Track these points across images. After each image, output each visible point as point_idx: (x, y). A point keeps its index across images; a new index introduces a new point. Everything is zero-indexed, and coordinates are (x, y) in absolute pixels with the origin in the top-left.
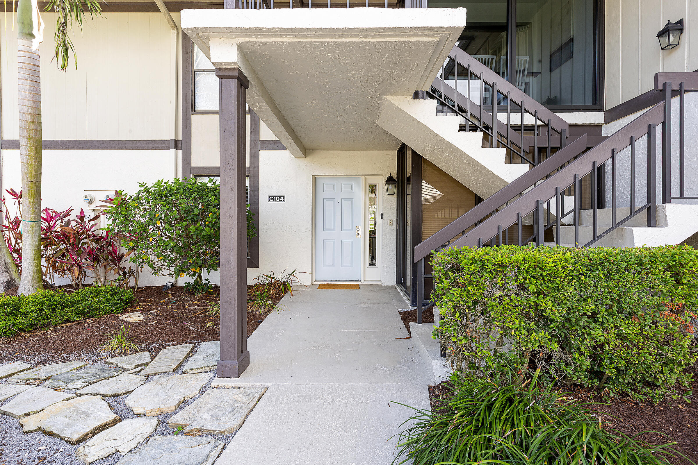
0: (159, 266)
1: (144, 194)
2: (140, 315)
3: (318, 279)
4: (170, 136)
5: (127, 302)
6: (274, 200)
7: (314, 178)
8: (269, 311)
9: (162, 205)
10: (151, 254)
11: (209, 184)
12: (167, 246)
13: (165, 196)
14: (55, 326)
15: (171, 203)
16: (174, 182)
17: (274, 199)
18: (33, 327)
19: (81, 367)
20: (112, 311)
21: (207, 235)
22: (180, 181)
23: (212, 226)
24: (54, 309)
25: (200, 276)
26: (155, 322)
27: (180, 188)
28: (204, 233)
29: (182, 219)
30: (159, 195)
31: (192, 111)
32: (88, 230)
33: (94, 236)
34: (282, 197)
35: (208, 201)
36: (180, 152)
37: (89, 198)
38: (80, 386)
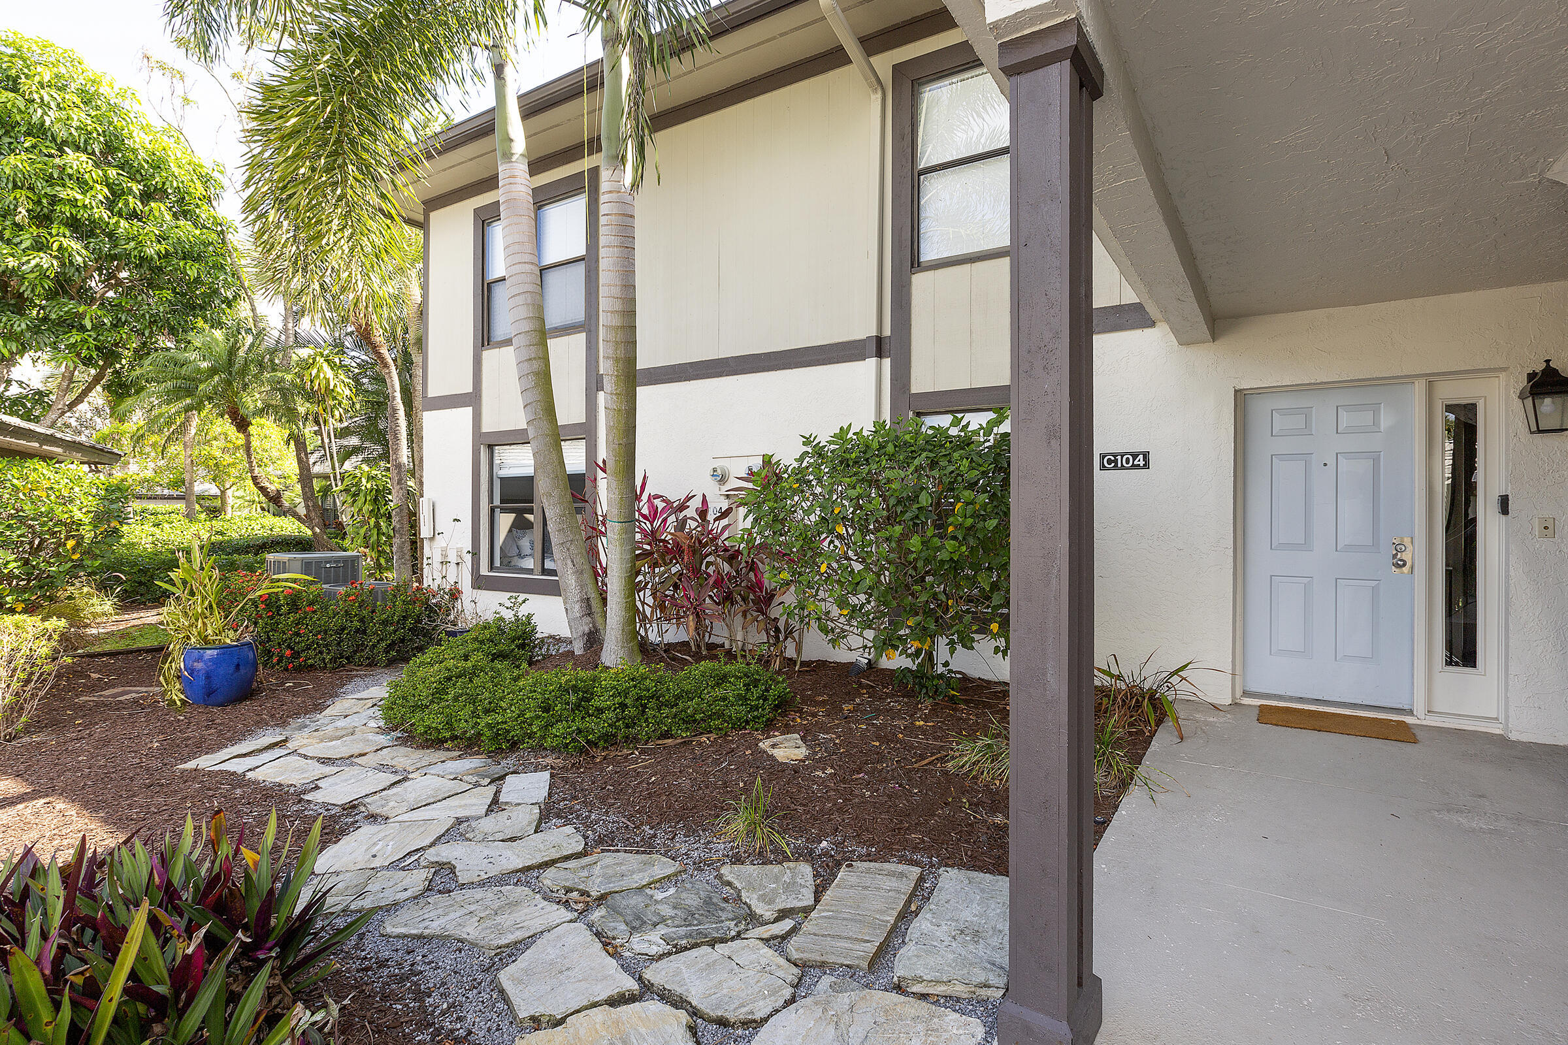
0: (841, 626)
1: (812, 461)
2: (800, 742)
3: (1253, 687)
4: (865, 329)
5: (775, 705)
6: (1116, 465)
7: (1242, 398)
8: (1124, 785)
9: (849, 485)
10: (824, 600)
11: (954, 431)
12: (858, 584)
13: (856, 463)
14: (646, 743)
15: (867, 481)
16: (874, 429)
17: (1116, 461)
18: (609, 740)
19: (668, 877)
20: (747, 722)
21: (951, 559)
22: (887, 427)
23: (964, 539)
24: (644, 706)
25: (930, 655)
26: (829, 771)
27: (887, 442)
28: (943, 555)
29: (891, 520)
30: (841, 462)
31: (912, 267)
32: (715, 538)
33: (726, 550)
34: (1141, 457)
35: (953, 472)
36: (887, 362)
37: (719, 472)
38: (654, 950)
